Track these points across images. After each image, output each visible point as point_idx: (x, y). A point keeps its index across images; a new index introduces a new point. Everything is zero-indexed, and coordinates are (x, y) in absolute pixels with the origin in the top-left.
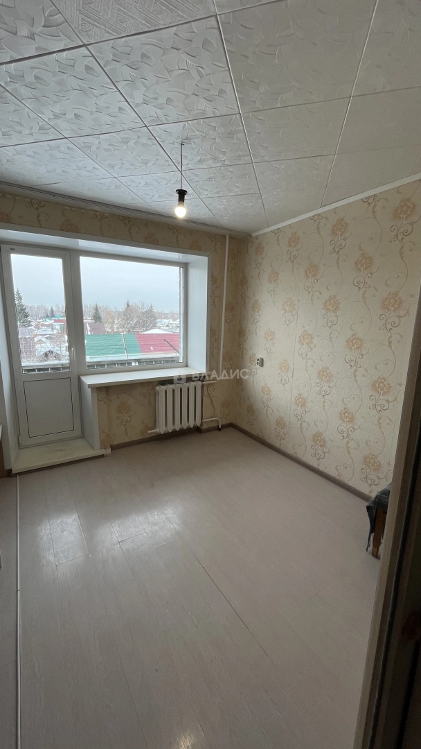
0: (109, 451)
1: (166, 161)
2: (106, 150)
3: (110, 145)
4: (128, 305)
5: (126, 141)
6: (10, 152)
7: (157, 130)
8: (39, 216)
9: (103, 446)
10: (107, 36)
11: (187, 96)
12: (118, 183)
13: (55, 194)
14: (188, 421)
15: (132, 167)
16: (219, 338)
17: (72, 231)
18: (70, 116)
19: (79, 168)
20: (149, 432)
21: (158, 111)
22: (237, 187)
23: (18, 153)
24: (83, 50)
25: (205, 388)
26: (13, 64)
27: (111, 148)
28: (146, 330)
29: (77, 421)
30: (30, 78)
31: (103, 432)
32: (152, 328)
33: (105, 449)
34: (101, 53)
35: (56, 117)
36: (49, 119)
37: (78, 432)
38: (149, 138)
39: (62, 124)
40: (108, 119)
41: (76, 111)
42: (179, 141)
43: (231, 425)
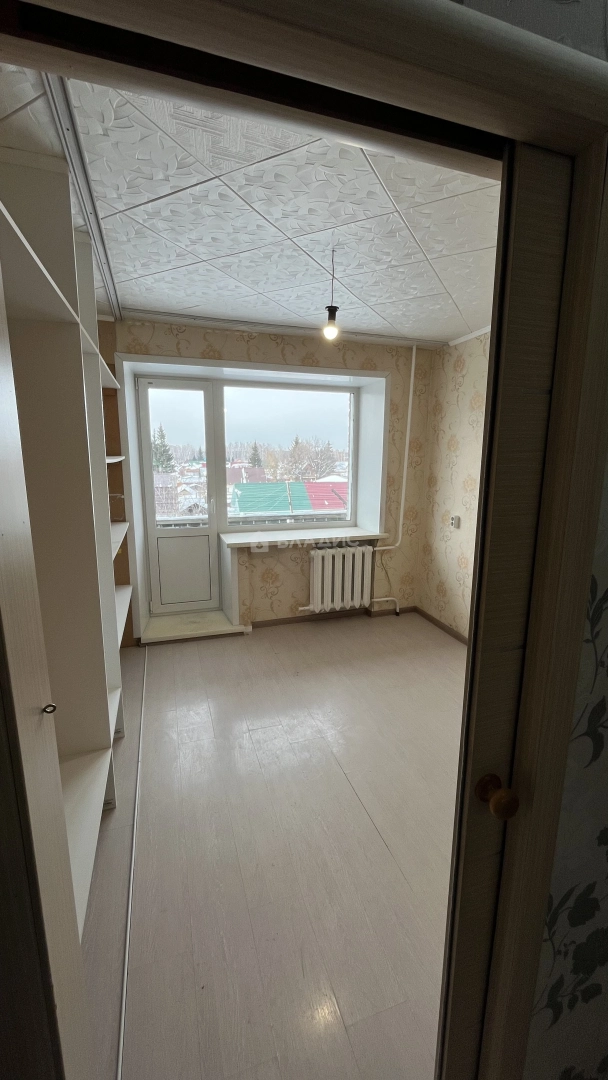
0: (250, 629)
1: (318, 270)
2: (247, 267)
3: (251, 262)
4: (297, 443)
5: (268, 256)
6: (149, 280)
7: (302, 241)
8: (178, 343)
9: (243, 621)
10: (238, 166)
11: (331, 204)
12: (266, 299)
13: (195, 318)
14: (352, 599)
15: (279, 281)
16: (400, 488)
17: (215, 358)
18: (207, 239)
19: (220, 289)
20: (301, 609)
21: (300, 222)
22: (415, 289)
23: (156, 281)
24: (216, 182)
25: (378, 556)
26: (150, 204)
27: (253, 264)
28: (320, 478)
29: (215, 590)
30: (166, 213)
31: (244, 604)
32: (329, 474)
33: (245, 625)
34: (234, 181)
35: (194, 243)
36: (187, 246)
37: (214, 603)
38: (295, 250)
39: (200, 249)
40: (247, 238)
41: (213, 235)
42: (330, 247)
43: (415, 610)
